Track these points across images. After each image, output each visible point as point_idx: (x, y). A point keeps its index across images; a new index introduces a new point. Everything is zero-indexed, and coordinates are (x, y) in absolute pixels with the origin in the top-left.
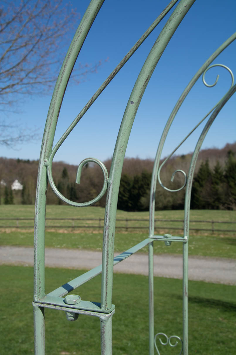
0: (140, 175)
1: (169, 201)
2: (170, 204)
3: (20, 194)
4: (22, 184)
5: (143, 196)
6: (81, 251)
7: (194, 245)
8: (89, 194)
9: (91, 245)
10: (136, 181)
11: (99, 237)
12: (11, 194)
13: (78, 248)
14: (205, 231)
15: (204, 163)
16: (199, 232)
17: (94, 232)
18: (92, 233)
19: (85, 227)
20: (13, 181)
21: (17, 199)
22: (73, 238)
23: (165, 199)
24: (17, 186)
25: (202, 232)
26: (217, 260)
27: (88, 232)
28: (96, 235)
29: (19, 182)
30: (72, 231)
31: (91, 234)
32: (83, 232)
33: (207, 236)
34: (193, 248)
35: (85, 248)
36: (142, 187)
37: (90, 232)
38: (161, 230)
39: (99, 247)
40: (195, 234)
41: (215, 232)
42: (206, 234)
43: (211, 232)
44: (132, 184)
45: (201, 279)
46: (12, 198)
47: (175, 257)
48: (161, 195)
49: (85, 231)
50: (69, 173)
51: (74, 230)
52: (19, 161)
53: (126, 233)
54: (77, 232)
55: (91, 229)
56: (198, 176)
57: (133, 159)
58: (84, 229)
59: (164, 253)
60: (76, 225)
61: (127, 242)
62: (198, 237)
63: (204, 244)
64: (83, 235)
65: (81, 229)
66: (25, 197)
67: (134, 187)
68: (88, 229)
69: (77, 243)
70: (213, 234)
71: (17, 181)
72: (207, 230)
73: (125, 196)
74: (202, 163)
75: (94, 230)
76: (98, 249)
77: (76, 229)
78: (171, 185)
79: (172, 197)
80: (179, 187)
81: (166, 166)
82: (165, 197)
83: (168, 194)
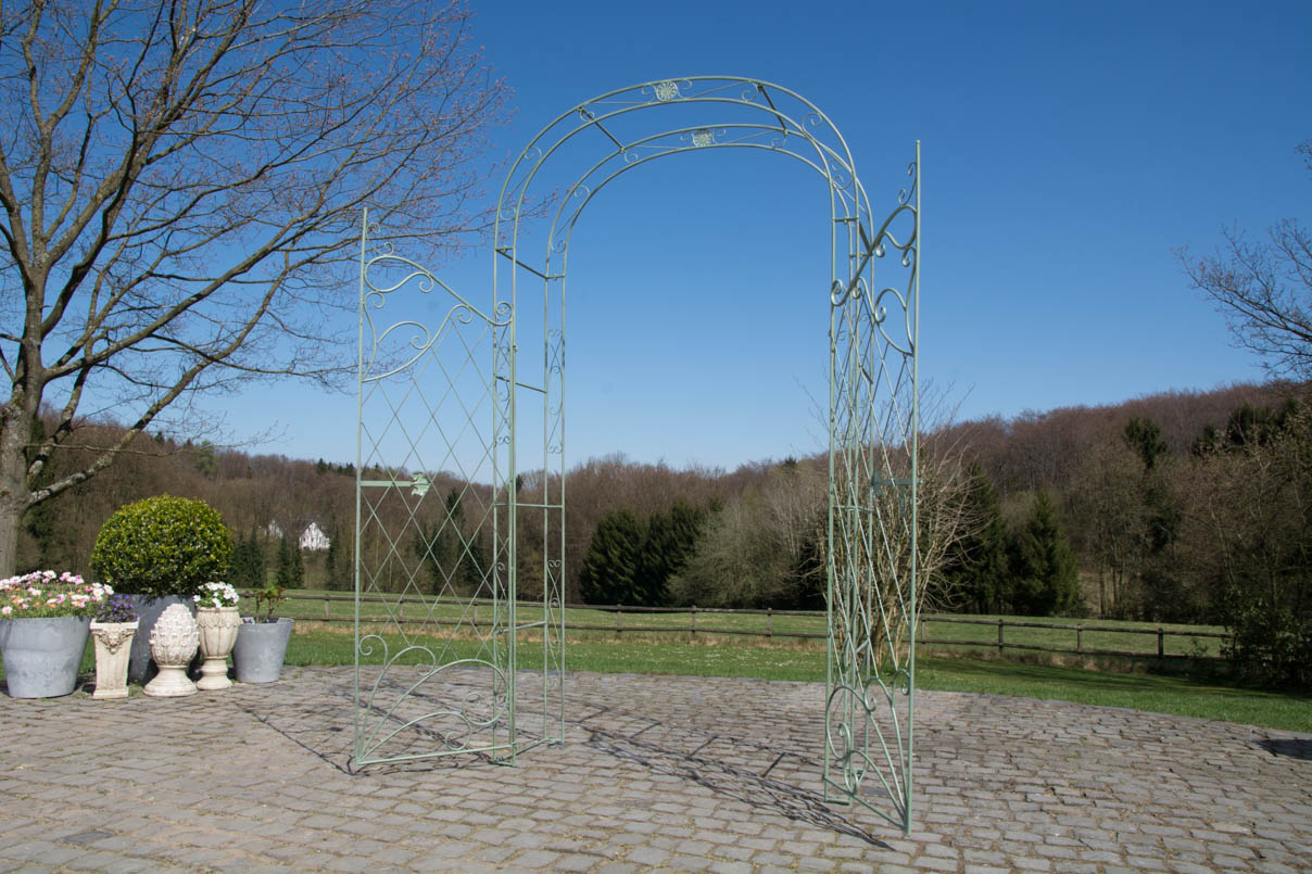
0: (666, 513)
1: (747, 587)
3: (322, 561)
4: (327, 533)
5: (675, 573)
8: (522, 564)
10: (657, 528)
12: (298, 561)
16: (810, 641)
20: (302, 526)
21: (314, 575)
23: (736, 580)
24: (314, 539)
29: (319, 527)
36: (669, 547)
38: (709, 635)
40: (798, 648)
44: (644, 537)
46: (299, 573)
50: (465, 506)
52: (322, 467)
53: (619, 642)
57: (648, 468)
66: (337, 571)
67: (648, 548)
71: (313, 526)
73: (623, 574)
78: (752, 542)
79: (756, 574)
80: (776, 547)
81: (741, 491)
82: (737, 574)
83: (745, 566)
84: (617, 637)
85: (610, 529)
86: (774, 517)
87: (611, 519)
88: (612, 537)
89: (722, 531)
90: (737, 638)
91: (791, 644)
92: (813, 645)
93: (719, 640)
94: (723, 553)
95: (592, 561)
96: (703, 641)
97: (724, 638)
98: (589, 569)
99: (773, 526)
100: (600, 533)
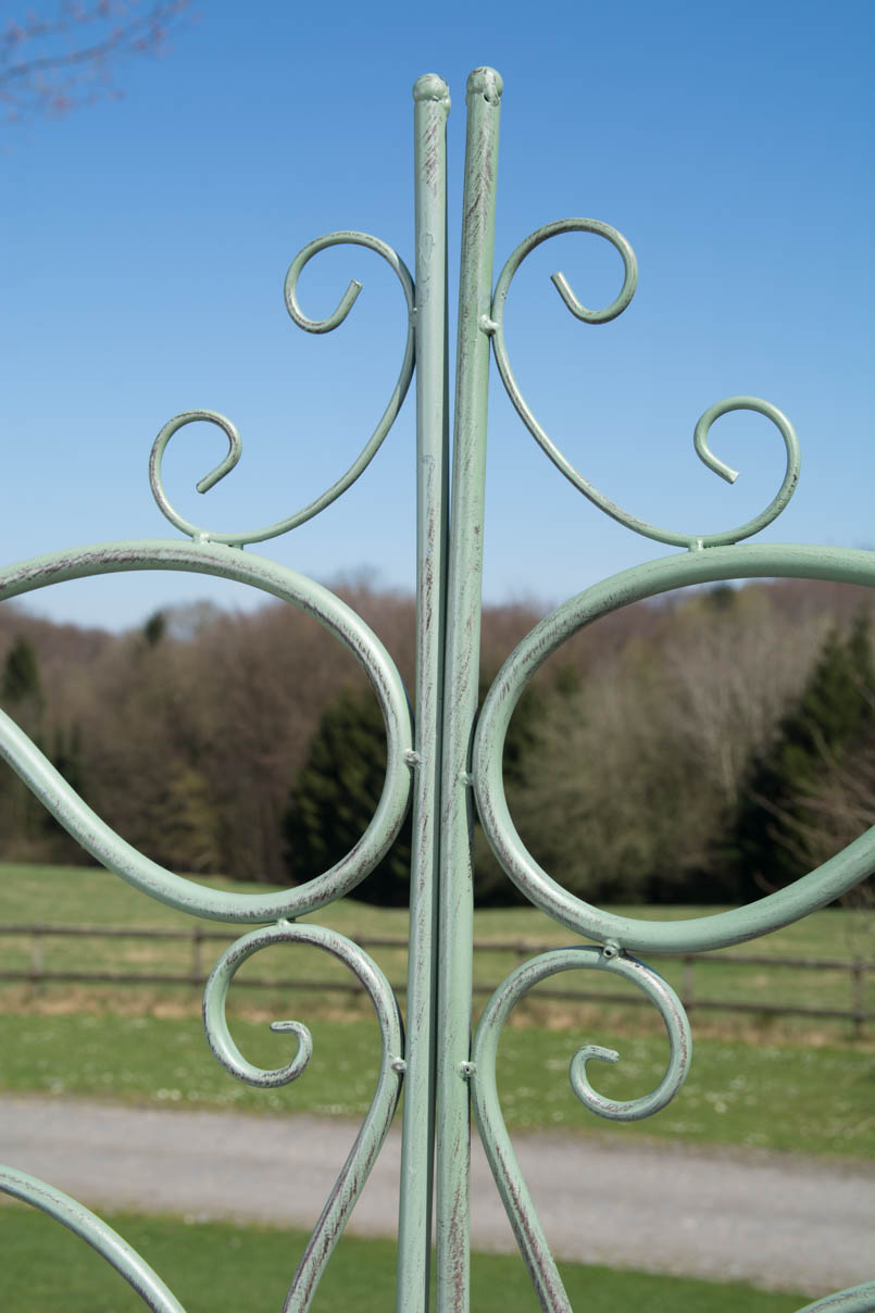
1: (630, 855)
2: (636, 874)
6: (56, 1108)
7: (731, 1096)
8: (163, 797)
9: (128, 1077)
11: (183, 1038)
13: (41, 1089)
14: (810, 1023)
15: (844, 638)
16: (780, 1023)
17: (162, 1011)
18: (149, 1014)
19: (105, 979)
22: (27, 1038)
23: (609, 837)
25: (796, 1023)
26: (847, 1172)
27: (122, 1011)
28: (167, 1026)
30: (27, 1000)
31: (140, 1023)
32: (93, 1006)
33: (823, 1051)
34: (721, 1108)
35: (82, 1090)
37: (138, 1008)
38: (553, 1005)
39: (170, 1087)
40: (751, 1037)
41: (867, 1029)
42: (818, 1040)
43: (849, 1027)
45: (736, 1271)
47: (609, 1148)
48: (586, 817)
49: (103, 1001)
50: (45, 672)
51: (42, 994)
53: (352, 1017)
54: (58, 1006)
55: (146, 993)
56: (806, 712)
58: (103, 990)
59: (548, 1124)
60: (57, 967)
61: (345, 1066)
62: (771, 1052)
63: (793, 1090)
64: (89, 1023)
65: (81, 990)
68: (125, 991)
69: (43, 1063)
70: (858, 1037)
72: (822, 1015)
74: (833, 635)
75: (160, 999)
76: (162, 1094)
77: (55, 988)
78: (643, 758)
79: (652, 827)
80: (693, 770)
81: (619, 647)
82: (611, 829)
83: (628, 810)
84: (352, 1006)
85: (346, 726)
86: (686, 705)
87: (348, 705)
88: (351, 743)
89: (579, 737)
90: (616, 1012)
91: (737, 1028)
92: (787, 1032)
93: (576, 1016)
94: (583, 782)
95: (309, 792)
96: (540, 1018)
97: (589, 1010)
98: (301, 811)
99: (689, 726)
100: (326, 736)
